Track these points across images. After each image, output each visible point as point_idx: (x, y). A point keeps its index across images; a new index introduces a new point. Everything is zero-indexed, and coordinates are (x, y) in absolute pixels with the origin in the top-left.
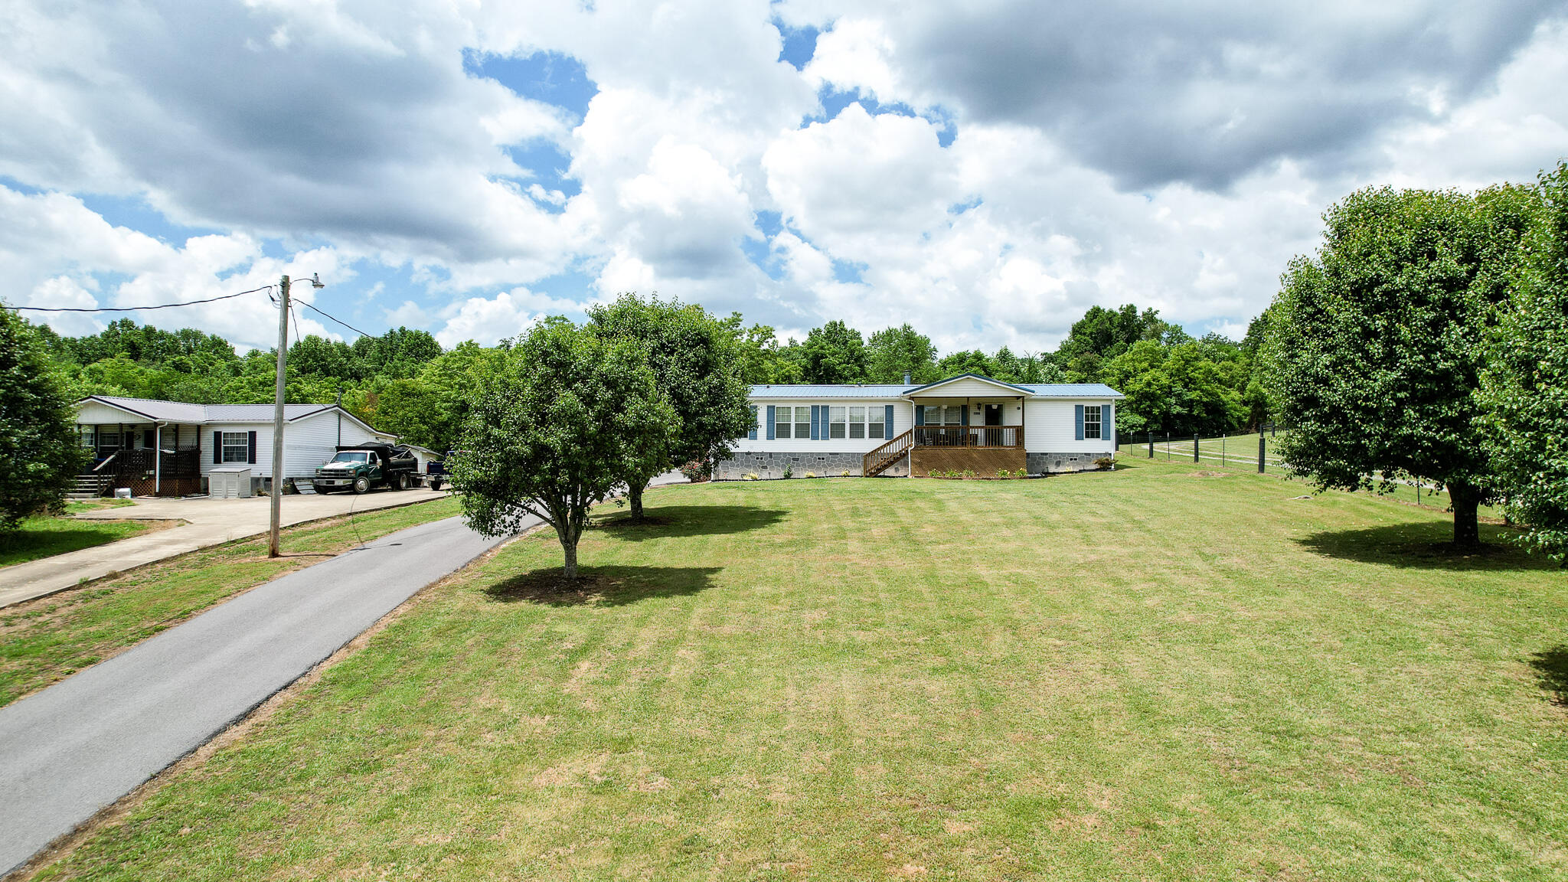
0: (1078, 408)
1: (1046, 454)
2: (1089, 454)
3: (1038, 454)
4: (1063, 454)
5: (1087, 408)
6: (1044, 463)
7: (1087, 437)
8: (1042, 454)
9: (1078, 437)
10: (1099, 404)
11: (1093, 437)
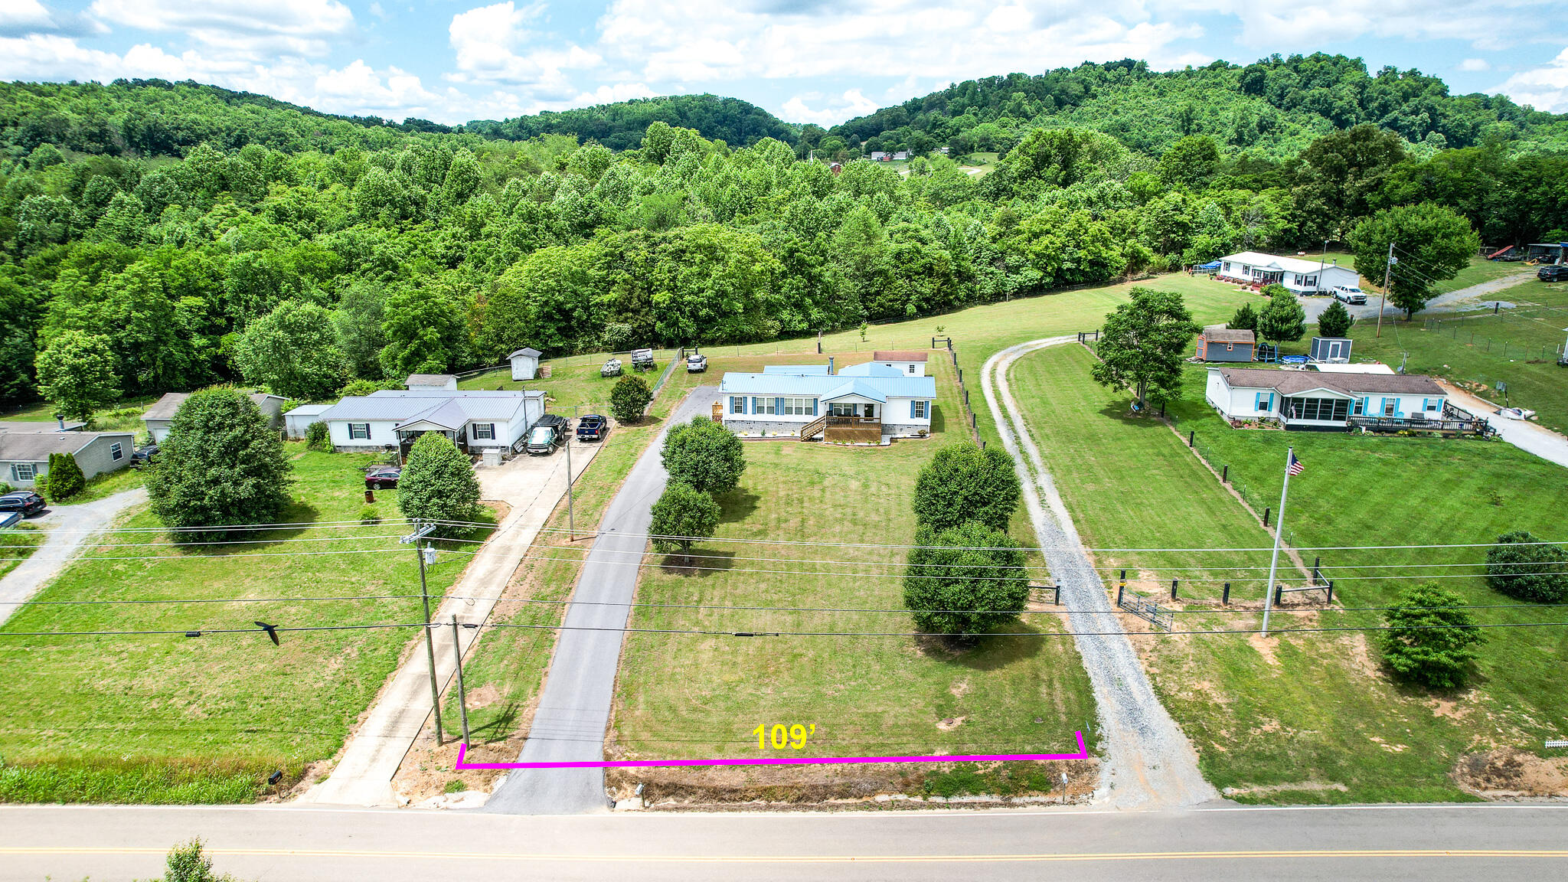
0: (913, 402)
5: (917, 402)
6: (894, 430)
7: (916, 416)
9: (912, 417)
10: (923, 401)
11: (919, 417)
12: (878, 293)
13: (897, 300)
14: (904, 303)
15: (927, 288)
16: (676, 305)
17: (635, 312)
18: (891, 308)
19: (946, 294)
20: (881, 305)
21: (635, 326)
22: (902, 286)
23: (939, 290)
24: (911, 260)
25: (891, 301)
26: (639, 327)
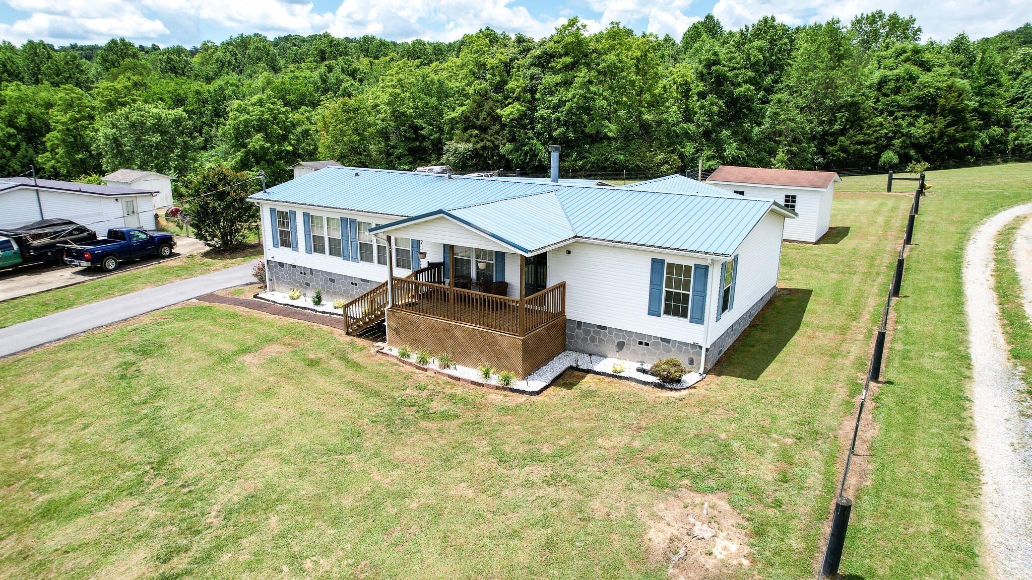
0: (657, 264)
1: (605, 328)
2: (667, 341)
3: (592, 326)
4: (630, 333)
5: (670, 266)
6: (601, 341)
7: (667, 312)
8: (599, 327)
9: (653, 312)
10: (691, 263)
11: (676, 314)
12: (843, 132)
13: (869, 143)
14: (882, 149)
15: (921, 128)
16: (525, 121)
17: (484, 129)
18: (859, 155)
19: (953, 140)
20: (843, 149)
21: (478, 146)
22: (881, 125)
23: (942, 134)
24: (897, 91)
25: (858, 143)
26: (484, 148)
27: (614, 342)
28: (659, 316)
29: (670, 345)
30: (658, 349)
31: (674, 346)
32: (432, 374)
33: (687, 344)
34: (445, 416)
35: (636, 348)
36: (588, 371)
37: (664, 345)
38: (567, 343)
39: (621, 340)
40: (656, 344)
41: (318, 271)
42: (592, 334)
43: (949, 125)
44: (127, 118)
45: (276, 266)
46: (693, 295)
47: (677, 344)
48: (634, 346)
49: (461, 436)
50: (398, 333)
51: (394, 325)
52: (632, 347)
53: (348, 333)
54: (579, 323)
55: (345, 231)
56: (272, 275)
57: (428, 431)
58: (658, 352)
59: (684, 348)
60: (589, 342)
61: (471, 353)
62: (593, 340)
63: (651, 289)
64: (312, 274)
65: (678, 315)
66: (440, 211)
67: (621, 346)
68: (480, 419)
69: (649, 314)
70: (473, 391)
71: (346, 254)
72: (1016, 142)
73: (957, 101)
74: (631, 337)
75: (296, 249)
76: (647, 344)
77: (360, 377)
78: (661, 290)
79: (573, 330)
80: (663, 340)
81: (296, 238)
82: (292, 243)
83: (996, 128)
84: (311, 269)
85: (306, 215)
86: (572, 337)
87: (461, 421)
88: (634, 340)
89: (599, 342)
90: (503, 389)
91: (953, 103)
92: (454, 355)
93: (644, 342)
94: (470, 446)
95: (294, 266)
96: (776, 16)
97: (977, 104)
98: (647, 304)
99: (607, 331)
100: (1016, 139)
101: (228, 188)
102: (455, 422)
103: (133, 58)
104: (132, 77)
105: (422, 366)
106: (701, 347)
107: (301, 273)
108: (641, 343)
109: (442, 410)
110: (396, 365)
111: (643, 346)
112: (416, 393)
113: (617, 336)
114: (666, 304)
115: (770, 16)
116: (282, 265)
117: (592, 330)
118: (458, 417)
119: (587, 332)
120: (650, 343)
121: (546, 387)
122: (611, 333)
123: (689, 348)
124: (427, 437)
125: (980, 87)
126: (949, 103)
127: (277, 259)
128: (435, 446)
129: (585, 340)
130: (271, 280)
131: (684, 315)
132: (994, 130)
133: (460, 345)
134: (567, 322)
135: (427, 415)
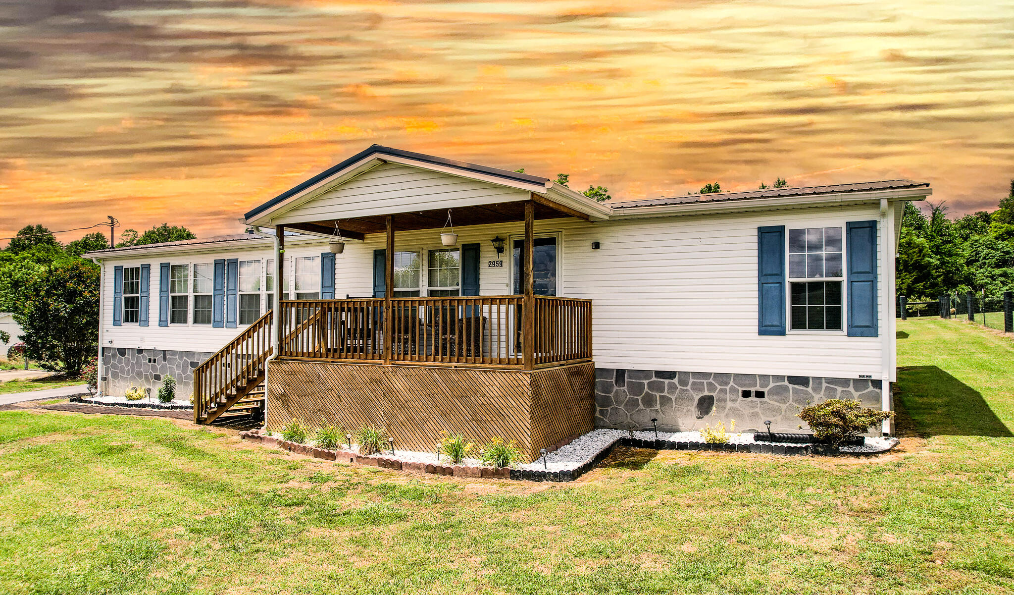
0: (769, 235)
1: (671, 375)
2: (802, 381)
3: (646, 374)
4: (722, 378)
5: (797, 234)
6: (665, 401)
7: (798, 323)
8: (660, 374)
9: (769, 327)
10: (839, 221)
11: (816, 325)
27: (692, 399)
28: (782, 333)
29: (810, 389)
30: (784, 401)
31: (817, 389)
32: (346, 462)
33: (845, 382)
34: (371, 518)
35: (736, 405)
36: (660, 445)
37: (796, 392)
38: (597, 414)
39: (706, 393)
40: (780, 391)
41: (174, 353)
42: (646, 389)
43: (916, 281)
44: (11, 276)
45: (114, 356)
46: (851, 282)
47: (824, 385)
48: (733, 401)
49: (413, 550)
50: (286, 405)
51: (279, 389)
52: (729, 404)
53: (199, 421)
54: (621, 373)
55: (219, 280)
56: (107, 372)
57: (324, 544)
58: (784, 407)
59: (840, 389)
60: (641, 406)
61: (425, 421)
62: (649, 401)
63: (761, 285)
64: (165, 359)
65: (819, 326)
66: (375, 149)
67: (705, 405)
68: (454, 520)
69: (761, 333)
70: (429, 482)
71: (218, 318)
72: (987, 300)
73: (919, 256)
74: (727, 384)
75: (146, 323)
76: (760, 395)
77: (198, 466)
78: (782, 284)
79: (607, 388)
80: (793, 380)
81: (148, 306)
82: (142, 316)
83: (963, 286)
84: (164, 352)
85: (164, 266)
86: (606, 402)
87: (409, 525)
88: (733, 390)
89: (662, 404)
90: (496, 474)
91: (915, 258)
92: (390, 430)
93: (753, 390)
94: (440, 568)
95: (140, 351)
96: (721, 185)
97: (938, 262)
98: (756, 315)
99: (676, 381)
100: (986, 296)
101: (81, 287)
102: (396, 527)
103: (48, 244)
104: (36, 254)
105: (328, 452)
106: (878, 384)
107: (150, 361)
108: (746, 394)
109: (364, 508)
110: (277, 452)
111: (753, 398)
112: (307, 486)
113: (697, 387)
114: (793, 310)
115: (713, 185)
116: (122, 351)
117: (646, 382)
118: (402, 518)
119: (637, 388)
120: (766, 390)
121: (587, 468)
122: (683, 383)
123: (851, 389)
124: (322, 555)
125: (938, 247)
126: (912, 259)
127: (116, 345)
128: (342, 572)
129: (634, 403)
130: (104, 379)
131: (834, 323)
132: (963, 289)
133: (402, 407)
134: (598, 373)
135: (328, 517)
